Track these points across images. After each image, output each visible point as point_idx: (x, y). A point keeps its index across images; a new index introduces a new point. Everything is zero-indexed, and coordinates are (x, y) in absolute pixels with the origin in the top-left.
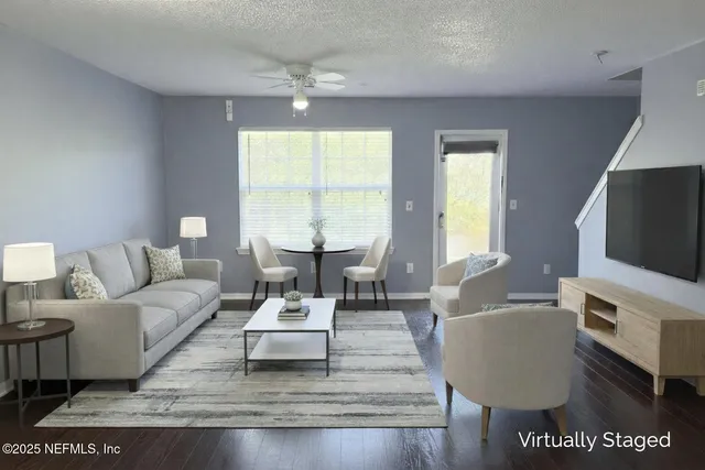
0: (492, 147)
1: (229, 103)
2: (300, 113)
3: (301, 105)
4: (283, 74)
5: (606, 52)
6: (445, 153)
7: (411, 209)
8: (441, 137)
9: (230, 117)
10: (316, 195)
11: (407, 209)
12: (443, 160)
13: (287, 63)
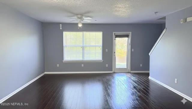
0: (127, 36)
1: (61, 25)
2: (80, 28)
3: (80, 25)
4: (76, 17)
5: (157, 12)
6: (116, 38)
7: (107, 51)
8: (115, 34)
9: (61, 28)
10: (83, 48)
11: (106, 51)
12: (115, 39)
13: (77, 15)
